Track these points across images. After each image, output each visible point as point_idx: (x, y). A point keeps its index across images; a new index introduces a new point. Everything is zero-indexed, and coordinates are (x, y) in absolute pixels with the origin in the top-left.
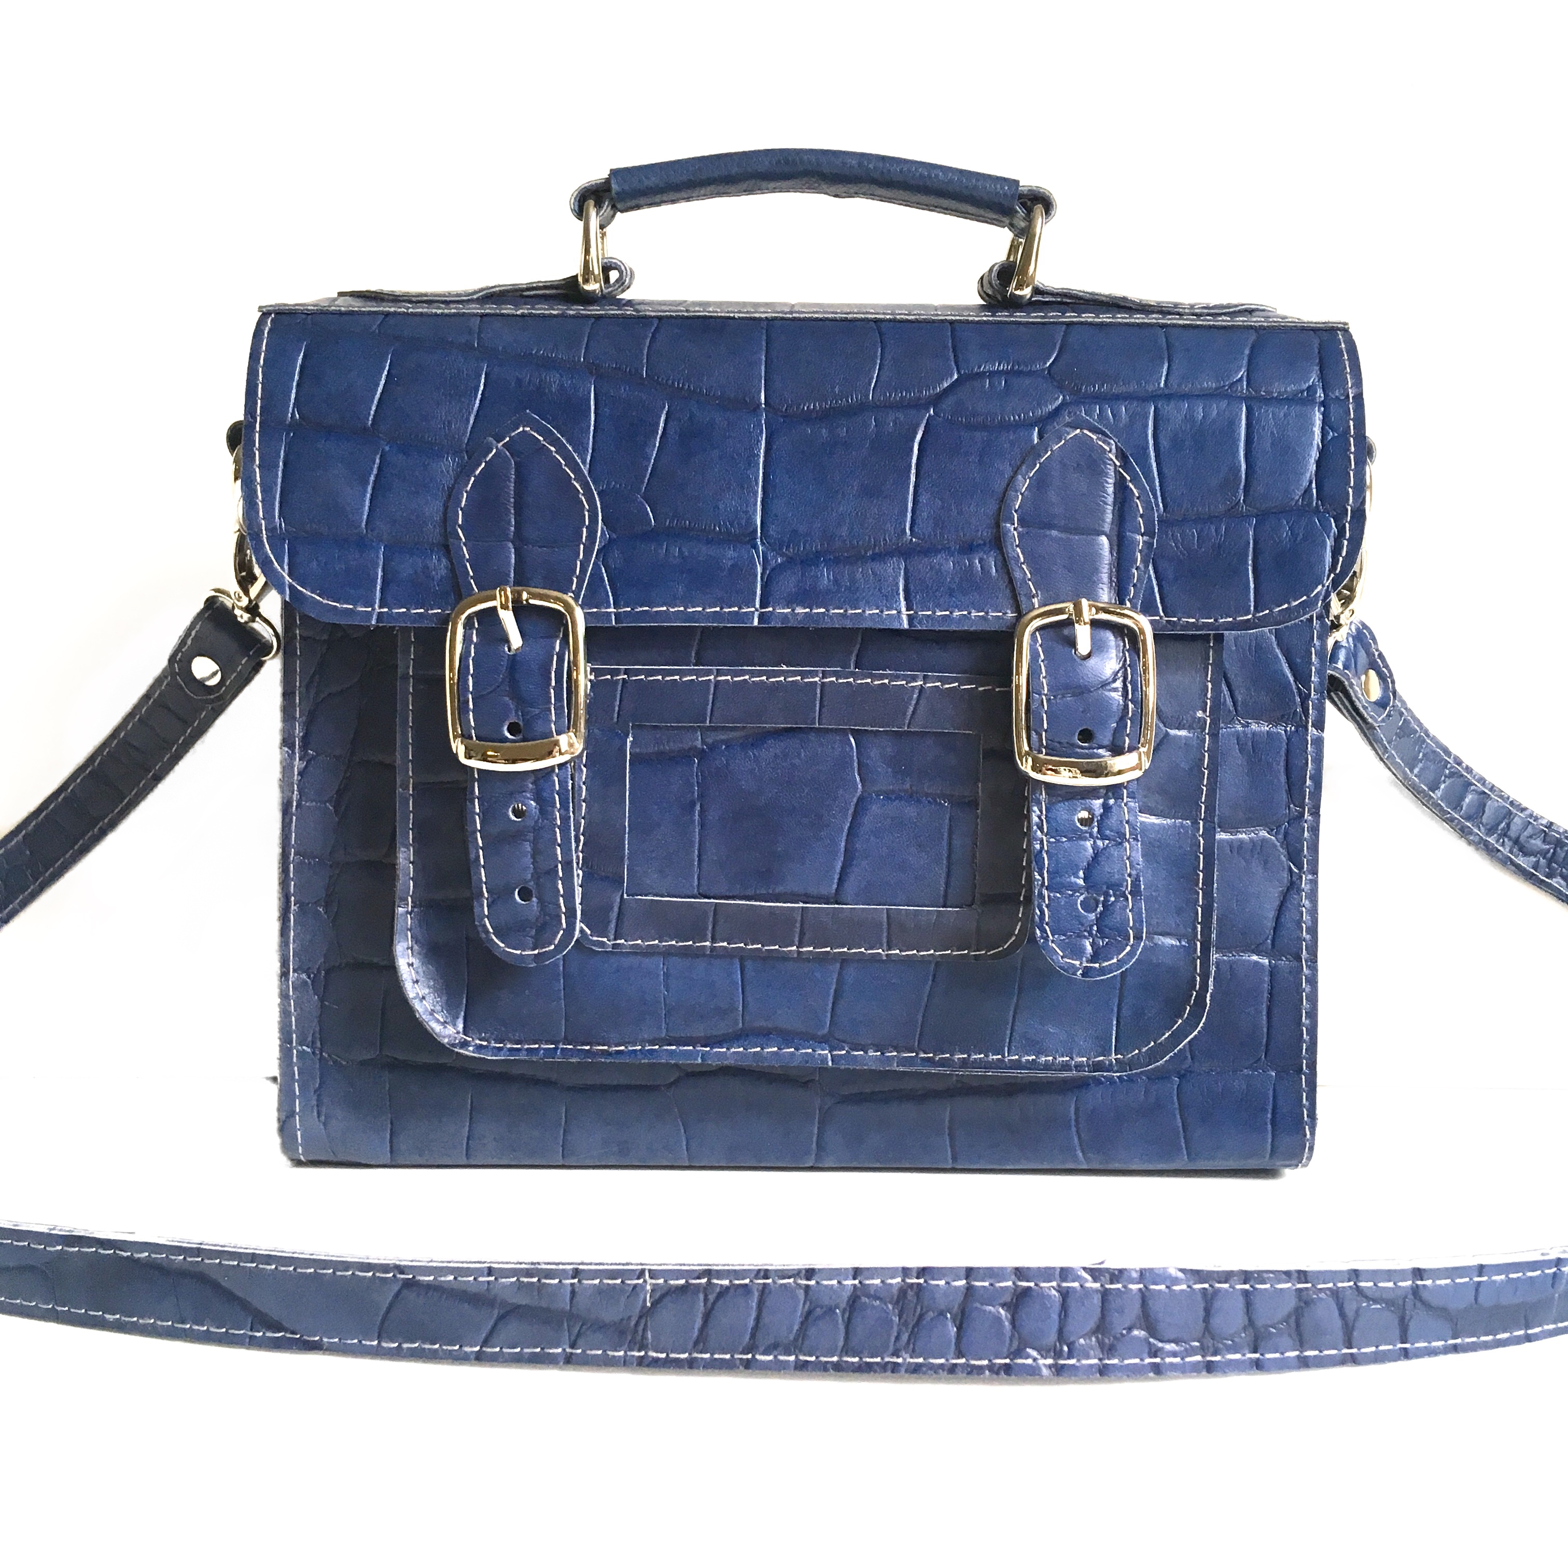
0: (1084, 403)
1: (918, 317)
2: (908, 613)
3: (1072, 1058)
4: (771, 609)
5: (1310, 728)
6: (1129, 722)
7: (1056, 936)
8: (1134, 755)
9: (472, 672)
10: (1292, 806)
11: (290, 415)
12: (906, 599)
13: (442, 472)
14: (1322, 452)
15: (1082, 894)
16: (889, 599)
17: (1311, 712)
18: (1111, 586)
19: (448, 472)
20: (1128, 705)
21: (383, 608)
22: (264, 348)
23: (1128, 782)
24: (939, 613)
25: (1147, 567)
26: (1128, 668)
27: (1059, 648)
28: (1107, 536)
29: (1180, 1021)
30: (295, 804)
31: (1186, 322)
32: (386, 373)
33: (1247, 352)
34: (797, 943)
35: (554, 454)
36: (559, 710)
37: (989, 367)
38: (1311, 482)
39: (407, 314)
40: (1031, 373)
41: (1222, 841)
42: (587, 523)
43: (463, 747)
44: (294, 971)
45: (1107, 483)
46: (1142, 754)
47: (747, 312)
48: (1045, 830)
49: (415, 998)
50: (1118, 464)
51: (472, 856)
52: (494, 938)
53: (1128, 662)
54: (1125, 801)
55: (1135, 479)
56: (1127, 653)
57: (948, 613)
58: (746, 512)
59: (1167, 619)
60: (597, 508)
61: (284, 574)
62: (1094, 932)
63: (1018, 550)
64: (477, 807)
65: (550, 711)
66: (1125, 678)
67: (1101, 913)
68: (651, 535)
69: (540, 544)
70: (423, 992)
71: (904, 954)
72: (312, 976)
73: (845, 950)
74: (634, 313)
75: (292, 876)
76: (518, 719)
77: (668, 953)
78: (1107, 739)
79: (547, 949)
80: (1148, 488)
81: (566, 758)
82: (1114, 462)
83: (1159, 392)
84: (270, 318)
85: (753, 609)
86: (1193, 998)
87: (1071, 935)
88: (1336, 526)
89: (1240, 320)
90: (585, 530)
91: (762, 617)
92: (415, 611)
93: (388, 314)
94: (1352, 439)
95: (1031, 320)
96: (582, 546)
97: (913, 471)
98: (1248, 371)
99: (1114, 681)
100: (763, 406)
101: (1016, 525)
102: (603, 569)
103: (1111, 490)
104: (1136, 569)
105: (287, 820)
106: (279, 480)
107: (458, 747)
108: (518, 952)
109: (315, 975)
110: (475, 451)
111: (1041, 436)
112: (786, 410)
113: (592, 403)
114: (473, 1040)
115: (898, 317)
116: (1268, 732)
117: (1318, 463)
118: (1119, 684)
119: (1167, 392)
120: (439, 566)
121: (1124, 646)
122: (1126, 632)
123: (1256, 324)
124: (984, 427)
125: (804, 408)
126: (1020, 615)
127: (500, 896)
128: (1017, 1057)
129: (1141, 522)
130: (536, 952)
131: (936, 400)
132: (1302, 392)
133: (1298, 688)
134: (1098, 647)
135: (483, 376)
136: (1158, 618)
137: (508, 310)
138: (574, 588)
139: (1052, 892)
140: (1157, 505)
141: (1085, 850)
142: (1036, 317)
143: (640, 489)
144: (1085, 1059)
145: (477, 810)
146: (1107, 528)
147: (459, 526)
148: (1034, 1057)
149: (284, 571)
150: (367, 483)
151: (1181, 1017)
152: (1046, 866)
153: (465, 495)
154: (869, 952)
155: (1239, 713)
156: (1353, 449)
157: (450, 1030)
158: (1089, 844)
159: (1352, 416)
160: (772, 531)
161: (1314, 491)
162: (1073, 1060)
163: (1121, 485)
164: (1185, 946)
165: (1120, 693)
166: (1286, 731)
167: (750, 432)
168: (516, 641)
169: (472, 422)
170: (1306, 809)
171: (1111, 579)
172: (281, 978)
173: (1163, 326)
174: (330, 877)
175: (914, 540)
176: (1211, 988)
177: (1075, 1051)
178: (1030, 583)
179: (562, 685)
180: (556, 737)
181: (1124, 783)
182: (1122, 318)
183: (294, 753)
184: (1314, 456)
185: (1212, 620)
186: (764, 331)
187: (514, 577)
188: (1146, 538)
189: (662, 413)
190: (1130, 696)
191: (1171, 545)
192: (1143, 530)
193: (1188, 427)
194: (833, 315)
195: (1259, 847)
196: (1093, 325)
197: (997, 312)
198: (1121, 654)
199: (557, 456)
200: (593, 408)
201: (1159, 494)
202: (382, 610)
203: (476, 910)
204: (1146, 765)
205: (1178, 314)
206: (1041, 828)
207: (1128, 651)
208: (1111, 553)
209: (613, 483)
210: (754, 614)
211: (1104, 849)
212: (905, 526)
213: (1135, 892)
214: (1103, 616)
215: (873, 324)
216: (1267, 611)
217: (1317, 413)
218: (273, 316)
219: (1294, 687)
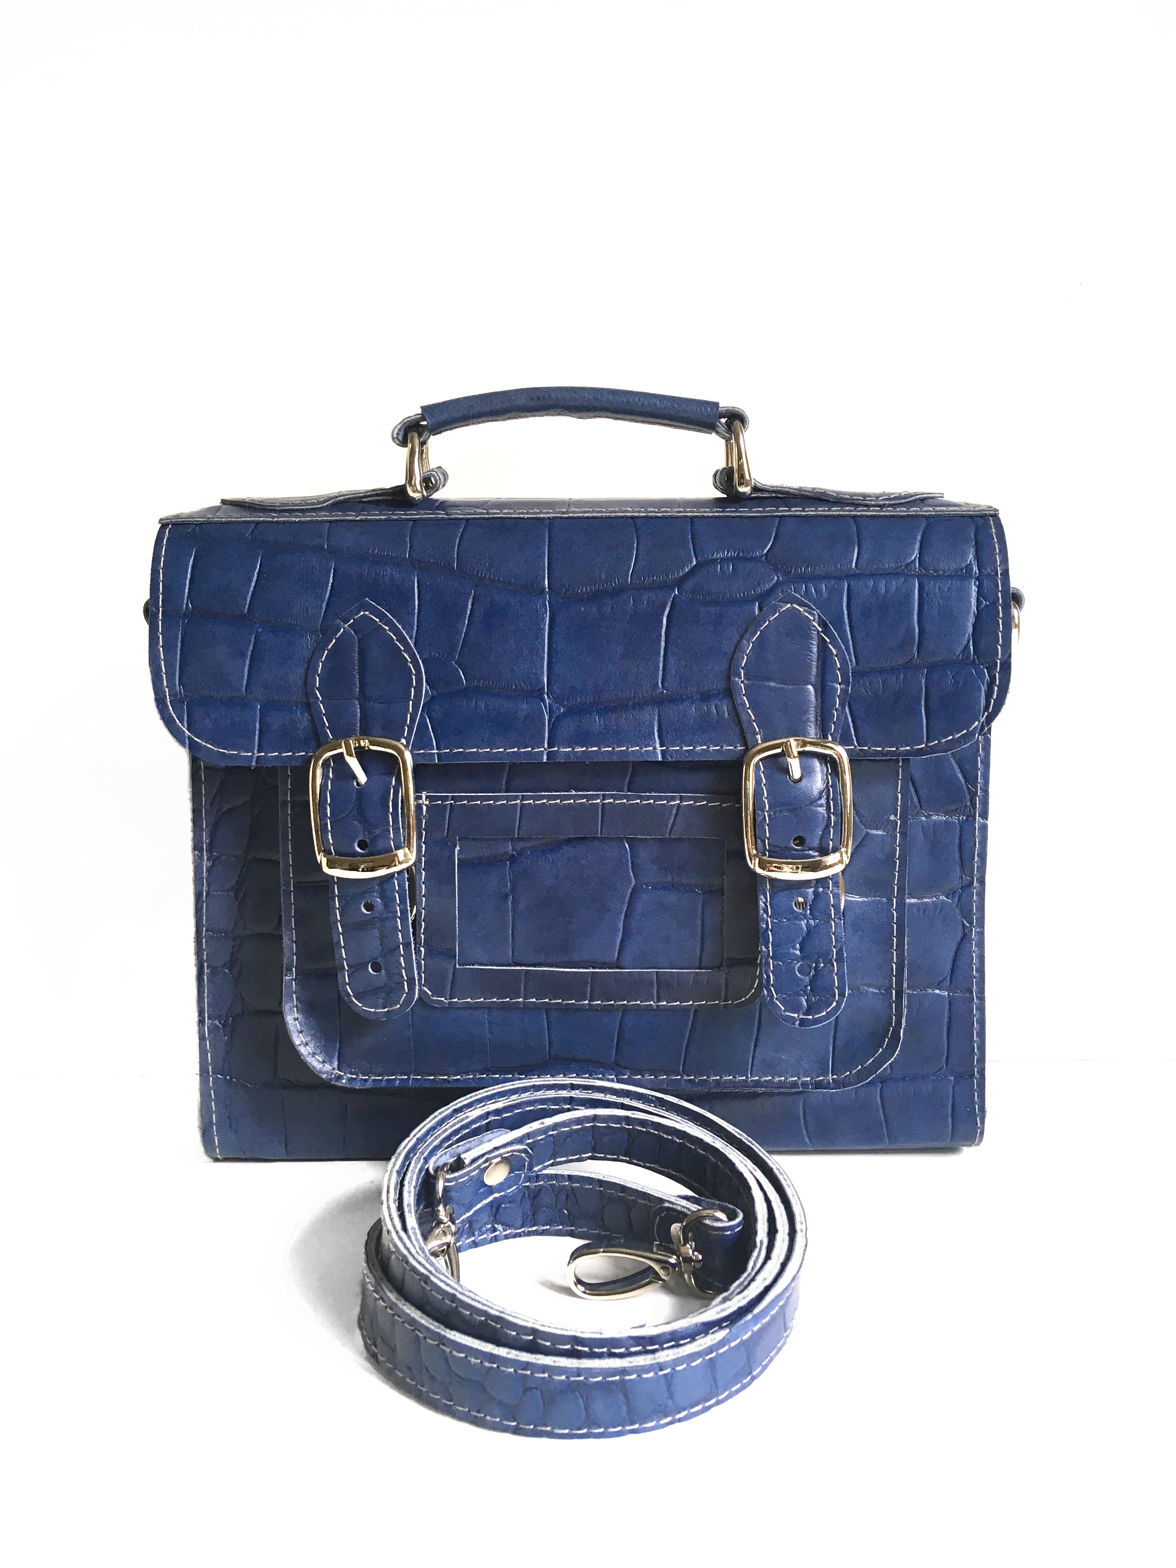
0: (793, 583)
1: (665, 514)
2: (661, 748)
3: (799, 1078)
4: (556, 749)
5: (977, 818)
6: (832, 830)
7: (779, 995)
8: (837, 855)
9: (329, 802)
10: (964, 876)
11: (185, 606)
12: (659, 738)
13: (303, 647)
14: (977, 617)
15: (798, 962)
16: (647, 738)
17: (978, 805)
18: (817, 723)
19: (307, 646)
20: (831, 817)
21: (261, 753)
22: (163, 553)
23: (833, 875)
24: (685, 748)
25: (844, 708)
26: (831, 789)
27: (779, 776)
28: (812, 685)
29: (881, 1050)
30: (205, 893)
31: (872, 513)
32: (257, 570)
33: (919, 538)
34: (588, 998)
35: (388, 632)
36: (396, 830)
37: (720, 555)
38: (969, 641)
39: (273, 522)
40: (752, 559)
41: (911, 904)
42: (414, 685)
43: (325, 859)
44: (209, 1018)
45: (813, 644)
46: (843, 853)
47: (534, 513)
48: (770, 914)
49: (300, 1045)
50: (820, 629)
51: (335, 940)
52: (354, 999)
53: (830, 784)
54: (831, 889)
55: (834, 642)
56: (829, 776)
57: (692, 748)
58: (535, 674)
59: (859, 748)
60: (422, 673)
61: (184, 729)
62: (808, 991)
63: (745, 698)
64: (337, 903)
65: (389, 831)
66: (828, 797)
67: (814, 976)
68: (465, 692)
69: (380, 701)
70: (306, 1039)
71: (670, 1004)
72: (223, 1021)
73: (625, 1002)
74: (445, 516)
75: (204, 947)
76: (365, 837)
77: (490, 1007)
78: (816, 843)
79: (394, 1008)
80: (844, 647)
81: (404, 866)
82: (817, 629)
83: (852, 572)
84: (168, 529)
85: (543, 749)
86: (890, 1033)
87: (791, 994)
88: (989, 676)
89: (914, 511)
90: (413, 689)
91: (549, 754)
92: (285, 755)
93: (258, 523)
94: (1000, 607)
95: (752, 515)
96: (411, 702)
97: (663, 638)
98: (920, 553)
99: (820, 798)
100: (547, 590)
101: (743, 679)
102: (428, 719)
103: (815, 649)
104: (836, 710)
105: (199, 906)
106: (178, 657)
107: (322, 859)
108: (373, 1010)
109: (225, 1021)
110: (327, 631)
111: (760, 609)
112: (564, 592)
113: (416, 591)
114: (345, 1074)
115: (650, 514)
116: (945, 821)
117: (974, 626)
118: (823, 801)
119: (858, 572)
120: (303, 720)
121: (828, 770)
122: (829, 759)
123: (926, 514)
124: (716, 603)
125: (578, 591)
126: (747, 750)
127: (357, 968)
128: (757, 1078)
129: (839, 674)
130: (386, 1010)
131: (680, 582)
132: (962, 570)
133: (968, 788)
134: (807, 771)
135: (332, 571)
136: (853, 747)
137: (351, 516)
138: (405, 735)
139: (776, 961)
140: (851, 661)
141: (801, 928)
142: (756, 512)
143: (454, 657)
144: (809, 1079)
145: (337, 906)
146: (813, 679)
147: (317, 689)
148: (770, 1078)
149: (184, 727)
150: (246, 656)
151: (882, 1047)
152: (771, 941)
153: (321, 664)
154: (643, 1004)
155: (923, 808)
156: (1001, 615)
157: (328, 1067)
158: (803, 923)
159: (1000, 589)
160: (556, 688)
161: (972, 647)
162: (800, 1079)
163: (822, 645)
164: (883, 994)
165: (824, 808)
166: (959, 820)
167: (537, 611)
168: (362, 778)
169: (324, 608)
170: (975, 879)
171: (816, 719)
172: (199, 1024)
173: (855, 517)
174: (233, 947)
175: (665, 691)
176: (904, 1024)
177: (802, 1072)
178: (754, 723)
179: (398, 811)
180: (395, 852)
181: (829, 876)
182: (822, 511)
183: (202, 855)
184: (971, 621)
185: (894, 749)
186: (547, 529)
187: (360, 727)
188: (843, 686)
189: (469, 598)
190: (832, 810)
191: (862, 691)
192: (840, 681)
193: (874, 599)
194: (600, 515)
195: (940, 908)
196: (801, 517)
197: (727, 508)
198: (825, 777)
199: (390, 633)
200: (416, 594)
201: (852, 651)
202: (260, 754)
203: (340, 981)
204: (846, 860)
205: (866, 506)
206: (766, 911)
207: (830, 774)
208: (816, 697)
209: (434, 653)
210: (543, 751)
211: (815, 927)
212: (658, 681)
213: (840, 959)
214: (809, 748)
215: (631, 521)
216: (937, 742)
217: (974, 587)
218: (170, 526)
219: (965, 787)
